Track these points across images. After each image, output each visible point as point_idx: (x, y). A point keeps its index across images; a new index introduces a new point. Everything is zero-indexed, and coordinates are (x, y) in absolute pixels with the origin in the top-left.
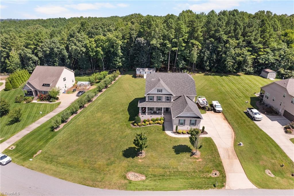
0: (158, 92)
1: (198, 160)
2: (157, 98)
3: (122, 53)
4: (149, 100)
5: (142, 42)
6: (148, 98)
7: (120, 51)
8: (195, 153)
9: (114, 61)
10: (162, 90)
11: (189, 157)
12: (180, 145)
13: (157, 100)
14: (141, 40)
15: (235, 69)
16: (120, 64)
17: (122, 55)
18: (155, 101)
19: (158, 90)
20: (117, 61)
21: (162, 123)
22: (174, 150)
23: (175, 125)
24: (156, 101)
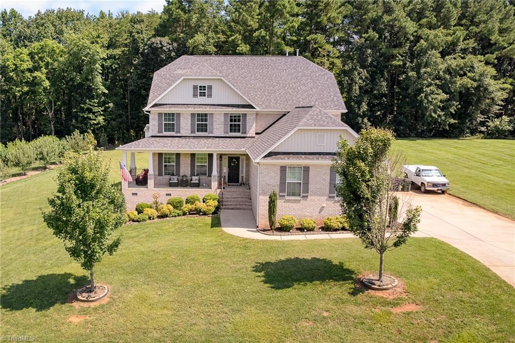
0: (195, 95)
1: (396, 310)
2: (193, 120)
3: (108, 88)
4: (160, 131)
5: (163, 46)
6: (157, 124)
7: (99, 79)
8: (377, 283)
9: (82, 110)
10: (210, 87)
11: (346, 296)
12: (289, 260)
13: (193, 132)
14: (160, 42)
15: (453, 116)
16: (101, 119)
17: (106, 92)
18: (183, 132)
19: (195, 87)
20: (90, 111)
21: (213, 209)
22: (262, 274)
23: (264, 194)
24: (188, 133)
